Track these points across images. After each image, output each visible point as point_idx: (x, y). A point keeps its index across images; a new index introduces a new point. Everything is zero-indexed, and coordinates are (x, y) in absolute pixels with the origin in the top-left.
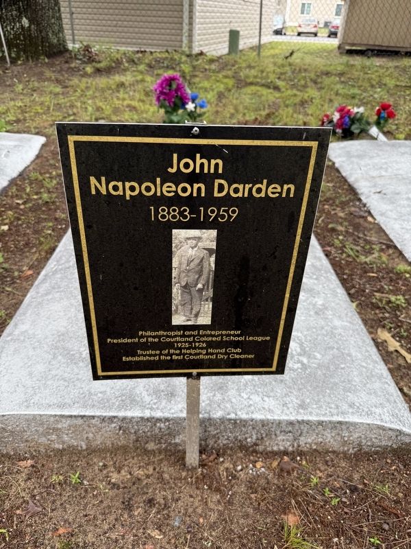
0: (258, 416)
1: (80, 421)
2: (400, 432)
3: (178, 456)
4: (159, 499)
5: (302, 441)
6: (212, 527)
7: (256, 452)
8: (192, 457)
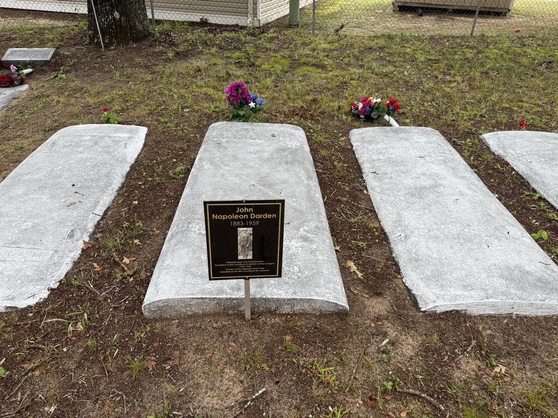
0: (275, 297)
1: (200, 301)
2: (337, 304)
3: (241, 316)
4: (234, 332)
5: (295, 308)
6: (255, 341)
7: (275, 313)
8: (248, 315)
